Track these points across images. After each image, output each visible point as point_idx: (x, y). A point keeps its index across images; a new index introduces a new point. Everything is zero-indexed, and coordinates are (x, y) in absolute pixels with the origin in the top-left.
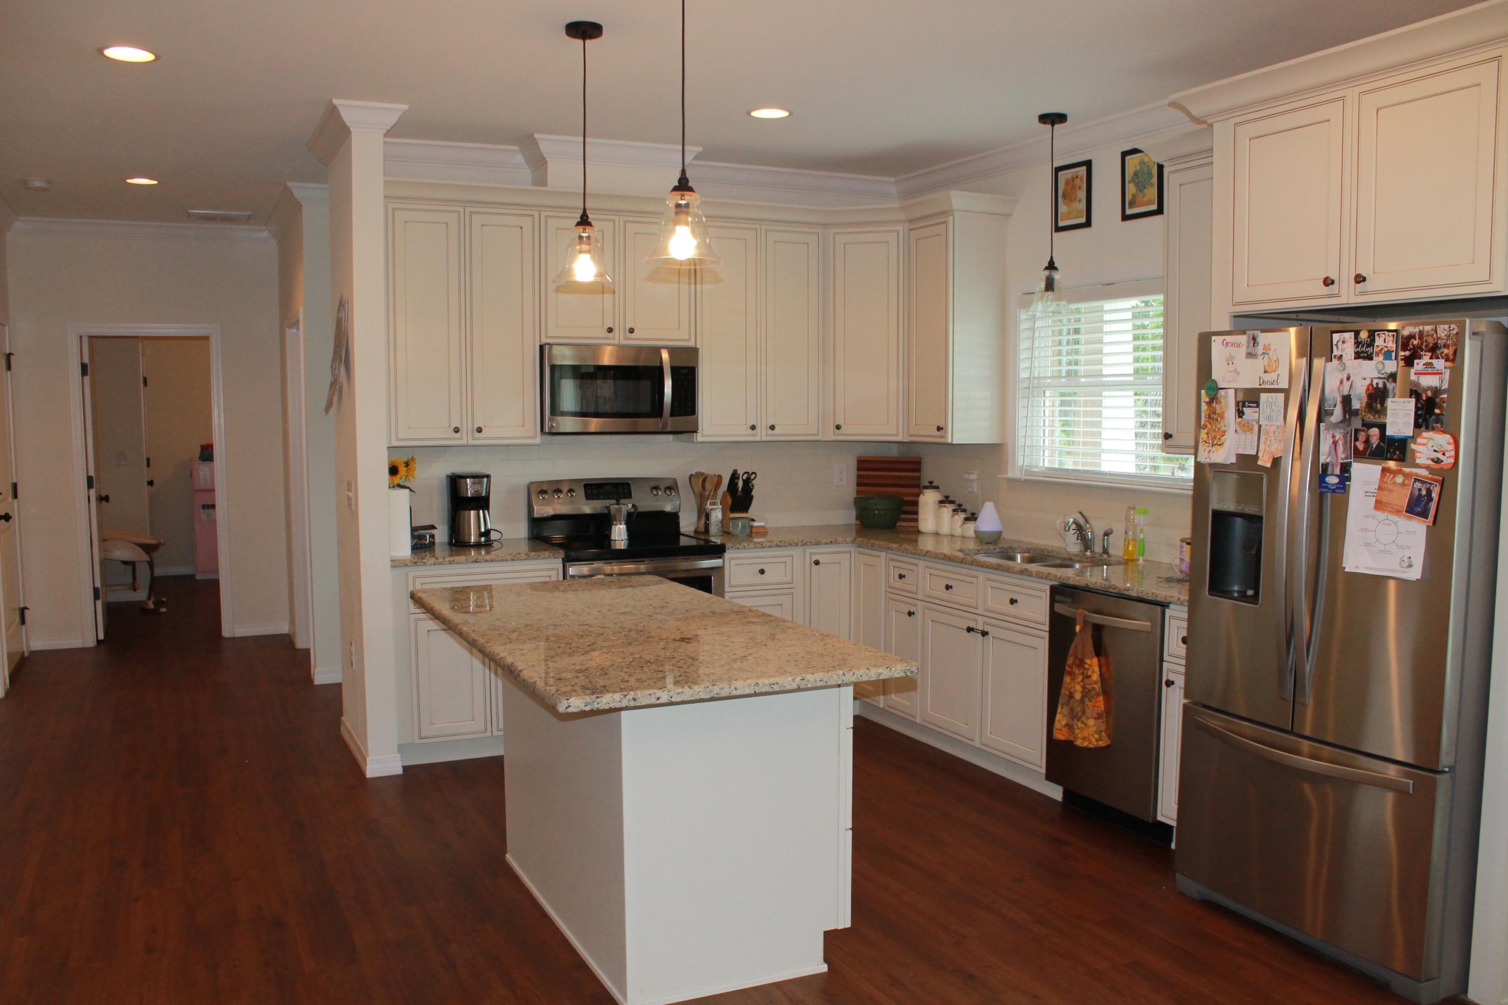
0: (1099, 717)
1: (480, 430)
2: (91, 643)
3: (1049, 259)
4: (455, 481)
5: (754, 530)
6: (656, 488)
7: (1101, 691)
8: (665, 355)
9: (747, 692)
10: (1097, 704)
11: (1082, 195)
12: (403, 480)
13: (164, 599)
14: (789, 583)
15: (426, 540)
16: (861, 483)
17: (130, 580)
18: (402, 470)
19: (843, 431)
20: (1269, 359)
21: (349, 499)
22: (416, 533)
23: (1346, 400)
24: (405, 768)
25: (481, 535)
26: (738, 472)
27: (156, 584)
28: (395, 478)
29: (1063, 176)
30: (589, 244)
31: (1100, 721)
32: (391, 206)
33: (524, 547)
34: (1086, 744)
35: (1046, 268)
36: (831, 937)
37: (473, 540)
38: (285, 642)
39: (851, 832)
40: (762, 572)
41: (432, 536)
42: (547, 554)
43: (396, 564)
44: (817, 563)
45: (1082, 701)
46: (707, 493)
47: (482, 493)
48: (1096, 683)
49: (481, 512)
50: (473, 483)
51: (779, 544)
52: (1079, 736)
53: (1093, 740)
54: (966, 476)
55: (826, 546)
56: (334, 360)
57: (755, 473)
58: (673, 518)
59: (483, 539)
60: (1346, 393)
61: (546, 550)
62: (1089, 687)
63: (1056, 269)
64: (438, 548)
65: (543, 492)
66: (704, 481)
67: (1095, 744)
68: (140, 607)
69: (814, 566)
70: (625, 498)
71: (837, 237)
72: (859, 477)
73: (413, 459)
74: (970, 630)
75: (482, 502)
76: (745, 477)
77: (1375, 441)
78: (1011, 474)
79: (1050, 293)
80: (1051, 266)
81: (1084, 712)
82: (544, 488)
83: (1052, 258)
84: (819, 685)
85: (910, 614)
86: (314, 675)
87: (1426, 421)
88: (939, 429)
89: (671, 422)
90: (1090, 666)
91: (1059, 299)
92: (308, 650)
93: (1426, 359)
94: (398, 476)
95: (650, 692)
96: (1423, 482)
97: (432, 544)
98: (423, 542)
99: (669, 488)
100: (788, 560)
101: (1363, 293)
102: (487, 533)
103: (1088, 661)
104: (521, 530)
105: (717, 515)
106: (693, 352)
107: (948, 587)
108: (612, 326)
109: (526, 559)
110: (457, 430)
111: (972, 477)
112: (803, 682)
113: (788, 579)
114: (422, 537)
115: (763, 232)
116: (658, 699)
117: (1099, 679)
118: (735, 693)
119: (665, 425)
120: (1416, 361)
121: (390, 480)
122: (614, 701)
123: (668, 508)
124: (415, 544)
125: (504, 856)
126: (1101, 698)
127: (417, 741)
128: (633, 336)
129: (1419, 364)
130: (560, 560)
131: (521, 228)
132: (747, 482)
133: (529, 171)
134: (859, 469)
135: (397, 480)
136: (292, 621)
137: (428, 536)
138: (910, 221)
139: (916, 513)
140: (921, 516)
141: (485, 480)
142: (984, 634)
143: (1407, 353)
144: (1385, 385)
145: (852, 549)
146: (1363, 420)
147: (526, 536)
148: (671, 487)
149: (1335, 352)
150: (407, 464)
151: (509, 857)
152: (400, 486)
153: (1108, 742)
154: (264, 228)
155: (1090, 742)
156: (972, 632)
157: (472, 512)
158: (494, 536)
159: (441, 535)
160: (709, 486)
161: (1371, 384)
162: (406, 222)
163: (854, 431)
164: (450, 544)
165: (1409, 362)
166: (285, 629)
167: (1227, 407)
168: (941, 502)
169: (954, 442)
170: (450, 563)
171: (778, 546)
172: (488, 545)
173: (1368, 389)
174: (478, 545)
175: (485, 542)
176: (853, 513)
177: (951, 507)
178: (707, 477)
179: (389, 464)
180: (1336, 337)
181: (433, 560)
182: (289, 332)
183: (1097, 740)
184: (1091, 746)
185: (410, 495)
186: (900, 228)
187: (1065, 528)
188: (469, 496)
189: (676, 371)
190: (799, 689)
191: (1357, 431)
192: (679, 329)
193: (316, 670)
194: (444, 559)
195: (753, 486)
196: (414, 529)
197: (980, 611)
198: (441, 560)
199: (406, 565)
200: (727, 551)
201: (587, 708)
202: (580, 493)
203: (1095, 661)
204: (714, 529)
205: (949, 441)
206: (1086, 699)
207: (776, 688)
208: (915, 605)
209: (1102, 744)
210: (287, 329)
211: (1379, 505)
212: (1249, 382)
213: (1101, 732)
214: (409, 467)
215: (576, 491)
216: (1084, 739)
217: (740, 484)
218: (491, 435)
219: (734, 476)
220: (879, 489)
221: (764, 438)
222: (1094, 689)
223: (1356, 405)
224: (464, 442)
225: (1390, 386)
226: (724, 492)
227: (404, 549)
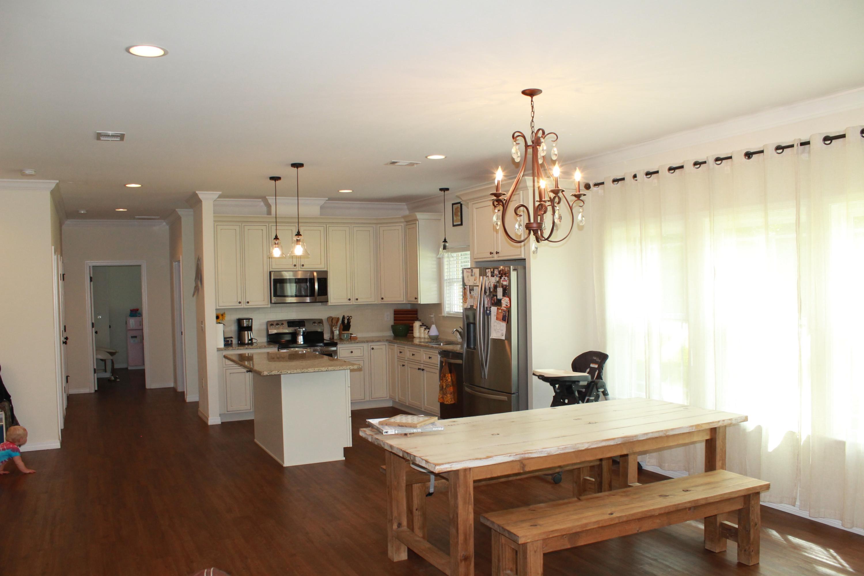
0: (451, 394)
1: (248, 302)
2: (93, 391)
3: (444, 239)
4: (239, 321)
5: (352, 338)
6: (314, 323)
7: (452, 385)
8: (315, 274)
9: (312, 371)
10: (451, 389)
11: (459, 214)
12: (221, 321)
13: (117, 377)
14: (362, 356)
15: (229, 342)
16: (395, 319)
17: (104, 368)
18: (221, 317)
19: (384, 300)
20: (475, 276)
21: (202, 327)
22: (226, 340)
23: (490, 288)
24: (222, 423)
25: (249, 340)
26: (345, 316)
27: (114, 371)
28: (218, 320)
29: (455, 206)
30: (278, 245)
31: (451, 395)
32: (216, 224)
33: (266, 344)
34: (447, 403)
35: (443, 242)
36: (346, 450)
37: (246, 342)
38: (174, 390)
39: (351, 418)
40: (352, 352)
41: (232, 341)
42: (272, 346)
43: (219, 350)
44: (373, 349)
45: (446, 388)
46: (334, 324)
47: (249, 325)
48: (450, 382)
49: (249, 332)
50: (246, 322)
51: (358, 342)
52: (445, 400)
53: (449, 401)
54: (430, 316)
55: (376, 343)
56: (196, 278)
57: (351, 316)
58: (321, 334)
59: (250, 342)
60: (489, 287)
61: (272, 345)
62: (448, 384)
63: (447, 242)
64: (234, 345)
65: (272, 325)
66: (332, 320)
67: (450, 402)
68: (109, 380)
69: (372, 350)
70: (303, 326)
71: (380, 228)
72: (395, 317)
73: (224, 313)
74: (419, 369)
75: (249, 328)
76: (348, 318)
77: (495, 300)
78: (443, 315)
79: (445, 250)
80: (445, 241)
81: (446, 392)
82: (272, 323)
83: (445, 238)
84: (332, 370)
85: (403, 365)
86: (186, 398)
87: (505, 295)
88: (416, 298)
89: (319, 298)
90: (447, 376)
91: (448, 252)
92: (184, 392)
93: (504, 277)
94: (219, 320)
95: (285, 370)
96: (505, 311)
97: (232, 344)
98: (228, 343)
99: (320, 323)
100: (362, 348)
101: (499, 257)
102: (251, 339)
103: (447, 375)
104: (264, 340)
105: (337, 332)
106: (326, 272)
107: (413, 355)
108: (296, 264)
109: (264, 348)
110: (240, 303)
111: (432, 316)
112: (328, 369)
113: (362, 355)
114: (228, 341)
115: (352, 227)
116: (287, 372)
117: (451, 381)
118: (308, 371)
119: (316, 299)
120: (502, 278)
121: (216, 321)
122: (275, 372)
123: (319, 330)
124: (225, 344)
125: (254, 440)
126: (452, 387)
127: (226, 413)
128: (303, 267)
129: (503, 278)
130: (277, 348)
131: (262, 230)
132: (349, 320)
133: (266, 208)
134: (395, 314)
135: (219, 321)
136: (175, 381)
137: (230, 341)
138: (407, 222)
139: (413, 330)
140: (414, 331)
141: (250, 320)
142: (423, 370)
143: (500, 275)
144: (497, 284)
145: (387, 344)
146: (493, 294)
147: (266, 341)
148: (320, 322)
149: (487, 275)
150: (222, 315)
151: (256, 440)
152: (220, 323)
153: (454, 402)
154: (163, 221)
155: (449, 402)
156: (420, 370)
157: (246, 332)
158: (254, 341)
159: (235, 341)
160: (334, 322)
161: (494, 284)
162: (221, 229)
163: (389, 299)
164: (238, 344)
165: (501, 278)
166: (172, 385)
167: (467, 291)
168: (421, 326)
169: (421, 303)
170: (238, 349)
171: (358, 343)
172: (252, 344)
173: (493, 286)
174: (248, 344)
175: (251, 343)
176: (392, 332)
177: (424, 327)
178: (333, 319)
179: (216, 315)
180: (487, 270)
181: (231, 348)
182: (175, 264)
183: (451, 401)
184: (449, 403)
185: (224, 326)
186: (403, 225)
187: (452, 332)
188: (245, 326)
189: (319, 280)
190: (326, 371)
191: (492, 297)
192: (321, 264)
193: (187, 396)
194: (235, 348)
195: (350, 321)
196: (225, 338)
197: (422, 362)
198: (234, 348)
199: (222, 350)
200: (338, 344)
201: (268, 374)
202: (286, 325)
203: (450, 375)
204: (335, 338)
205: (419, 303)
206: (447, 388)
207: (320, 370)
208: (405, 362)
209: (452, 402)
210: (174, 263)
211: (497, 319)
212: (471, 283)
213: (452, 399)
214: (223, 316)
215: (284, 324)
216: (447, 401)
217: (346, 321)
218: (252, 304)
219: (344, 318)
220: (401, 322)
221: (354, 303)
222: (449, 384)
223: (492, 290)
224: (242, 307)
225: (498, 284)
226: (341, 324)
227: (221, 345)
